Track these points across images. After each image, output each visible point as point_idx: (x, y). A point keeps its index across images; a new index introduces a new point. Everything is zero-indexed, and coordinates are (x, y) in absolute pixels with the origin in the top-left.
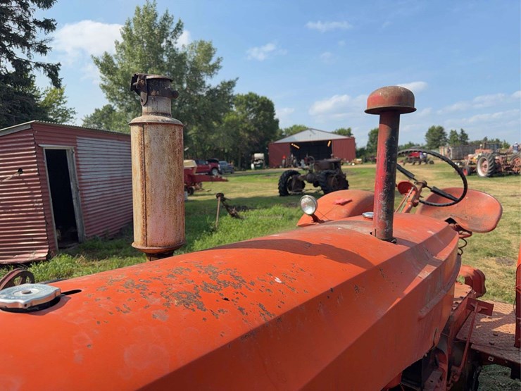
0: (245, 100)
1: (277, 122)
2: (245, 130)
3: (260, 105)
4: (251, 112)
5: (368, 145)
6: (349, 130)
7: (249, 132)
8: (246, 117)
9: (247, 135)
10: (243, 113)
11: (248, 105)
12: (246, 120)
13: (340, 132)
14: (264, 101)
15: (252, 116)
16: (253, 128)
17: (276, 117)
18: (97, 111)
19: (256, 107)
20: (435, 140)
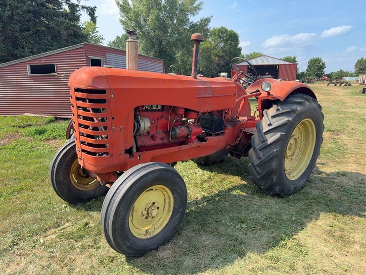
0: (217, 33)
1: (240, 49)
2: (216, 55)
3: (228, 36)
4: (221, 42)
5: (307, 70)
6: (295, 58)
7: (219, 56)
8: (217, 45)
9: (217, 59)
10: (215, 42)
11: (219, 36)
12: (217, 48)
13: (286, 60)
14: (231, 33)
15: (222, 45)
16: (221, 54)
17: (239, 46)
18: (118, 37)
19: (225, 38)
20: (362, 69)
